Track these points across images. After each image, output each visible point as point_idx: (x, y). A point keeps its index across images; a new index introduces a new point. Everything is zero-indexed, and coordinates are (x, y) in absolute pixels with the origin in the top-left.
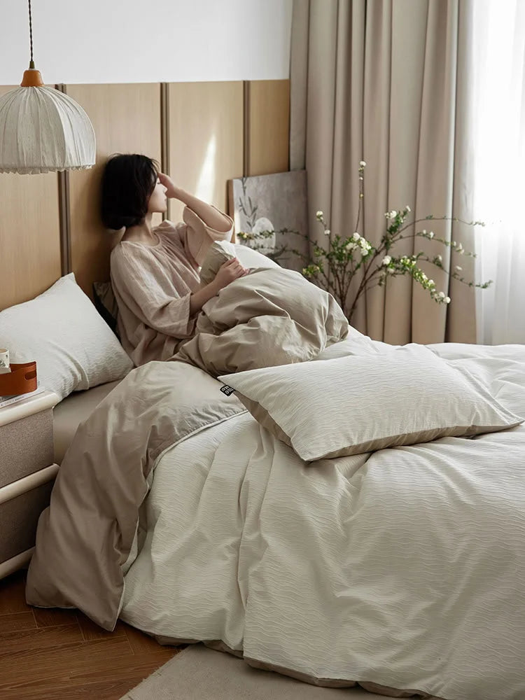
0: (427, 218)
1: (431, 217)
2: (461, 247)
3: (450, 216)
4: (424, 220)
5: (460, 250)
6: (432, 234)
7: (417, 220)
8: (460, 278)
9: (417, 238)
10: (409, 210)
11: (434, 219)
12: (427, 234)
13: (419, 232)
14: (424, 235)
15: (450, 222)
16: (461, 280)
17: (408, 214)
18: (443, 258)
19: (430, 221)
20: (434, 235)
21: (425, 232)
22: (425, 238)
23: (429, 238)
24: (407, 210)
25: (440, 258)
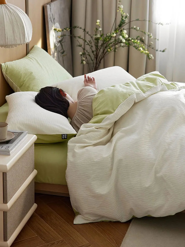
0: (136, 20)
1: (138, 19)
2: (151, 35)
3: (148, 20)
4: (135, 21)
5: (151, 37)
6: (138, 28)
7: (131, 21)
8: (152, 47)
9: (131, 30)
10: (128, 15)
11: (140, 20)
12: (136, 28)
13: (132, 27)
14: (134, 29)
15: (148, 22)
16: (153, 48)
17: (128, 17)
18: (145, 38)
19: (138, 21)
20: (139, 29)
21: (135, 27)
22: (135, 30)
23: (137, 30)
24: (127, 15)
25: (143, 38)
